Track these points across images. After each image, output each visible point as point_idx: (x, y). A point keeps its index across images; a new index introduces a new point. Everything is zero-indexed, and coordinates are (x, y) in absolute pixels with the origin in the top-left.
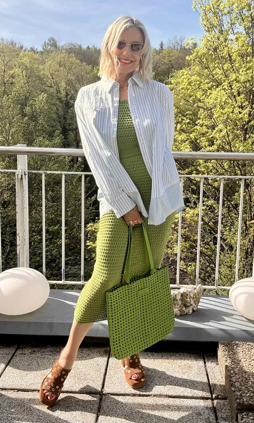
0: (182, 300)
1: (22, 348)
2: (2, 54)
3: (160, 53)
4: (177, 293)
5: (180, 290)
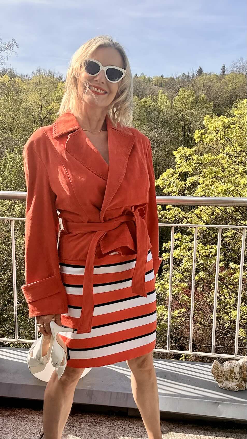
0: (240, 373)
2: (38, 87)
3: (222, 79)
4: (236, 365)
5: (239, 361)
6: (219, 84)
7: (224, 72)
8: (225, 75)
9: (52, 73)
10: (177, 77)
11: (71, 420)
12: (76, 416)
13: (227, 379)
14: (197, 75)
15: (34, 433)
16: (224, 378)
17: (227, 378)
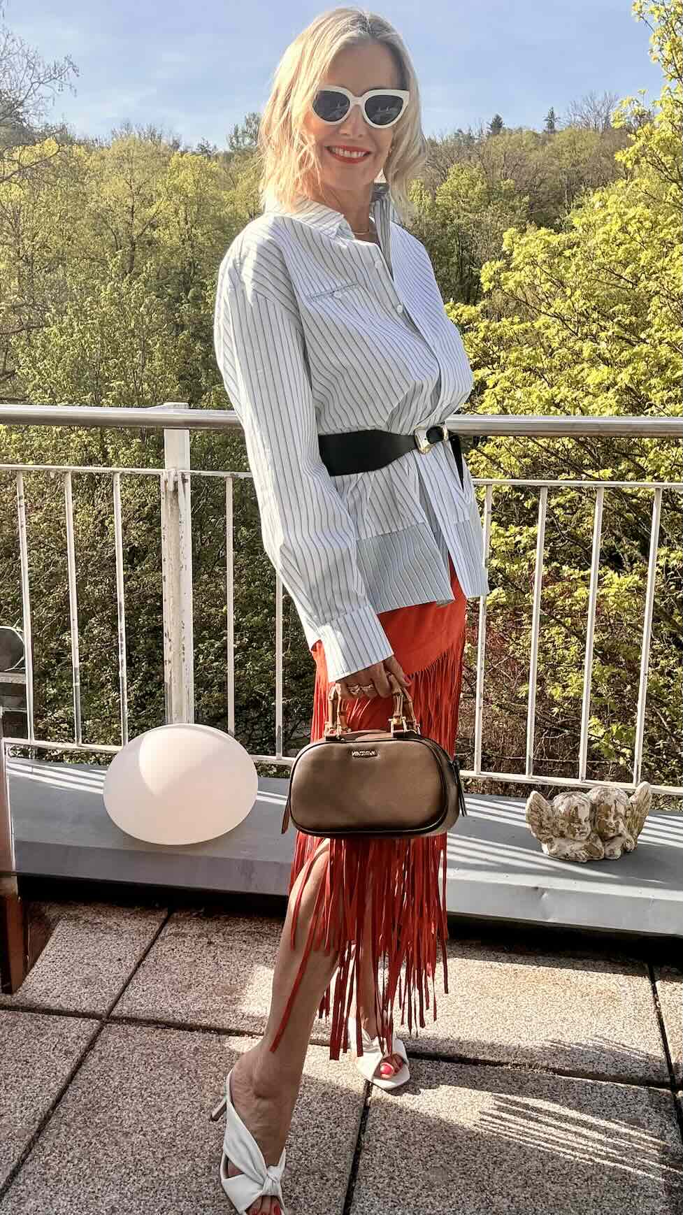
0: (593, 821)
1: (177, 921)
2: (126, 166)
3: (547, 142)
4: (582, 801)
5: (588, 794)
6: (541, 154)
7: (551, 126)
8: (555, 132)
9: (157, 134)
10: (445, 139)
11: (205, 929)
12: (215, 919)
13: (562, 835)
14: (489, 133)
15: (120, 960)
16: (556, 833)
17: (563, 832)
